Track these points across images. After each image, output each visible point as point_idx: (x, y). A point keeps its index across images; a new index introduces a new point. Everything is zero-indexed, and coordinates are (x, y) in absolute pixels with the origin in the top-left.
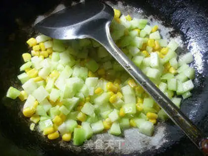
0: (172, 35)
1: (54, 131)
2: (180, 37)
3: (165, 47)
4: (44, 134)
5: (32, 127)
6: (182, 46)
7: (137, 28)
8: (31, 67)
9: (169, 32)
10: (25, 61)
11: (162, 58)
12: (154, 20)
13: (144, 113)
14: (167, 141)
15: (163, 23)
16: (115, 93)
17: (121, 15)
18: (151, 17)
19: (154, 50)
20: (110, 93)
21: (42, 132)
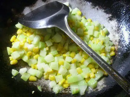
0: (111, 19)
2: (115, 20)
6: (117, 26)
9: (109, 17)
12: (99, 9)
15: (105, 11)
18: (97, 7)
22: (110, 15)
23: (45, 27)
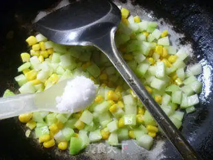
0: (183, 42)
1: (50, 139)
2: (190, 45)
3: (174, 55)
4: (40, 141)
5: (28, 134)
6: (191, 55)
7: (145, 31)
8: (30, 68)
9: (180, 39)
10: (24, 61)
11: (169, 67)
12: (164, 23)
13: (144, 125)
14: (165, 157)
15: (174, 27)
16: (116, 101)
17: (129, 16)
18: (162, 19)
19: (161, 58)
20: (111, 102)
21: (38, 139)
22: (182, 36)
23: (75, 44)
